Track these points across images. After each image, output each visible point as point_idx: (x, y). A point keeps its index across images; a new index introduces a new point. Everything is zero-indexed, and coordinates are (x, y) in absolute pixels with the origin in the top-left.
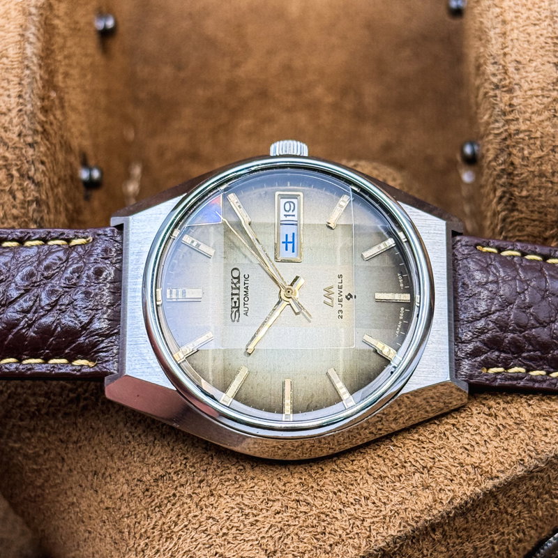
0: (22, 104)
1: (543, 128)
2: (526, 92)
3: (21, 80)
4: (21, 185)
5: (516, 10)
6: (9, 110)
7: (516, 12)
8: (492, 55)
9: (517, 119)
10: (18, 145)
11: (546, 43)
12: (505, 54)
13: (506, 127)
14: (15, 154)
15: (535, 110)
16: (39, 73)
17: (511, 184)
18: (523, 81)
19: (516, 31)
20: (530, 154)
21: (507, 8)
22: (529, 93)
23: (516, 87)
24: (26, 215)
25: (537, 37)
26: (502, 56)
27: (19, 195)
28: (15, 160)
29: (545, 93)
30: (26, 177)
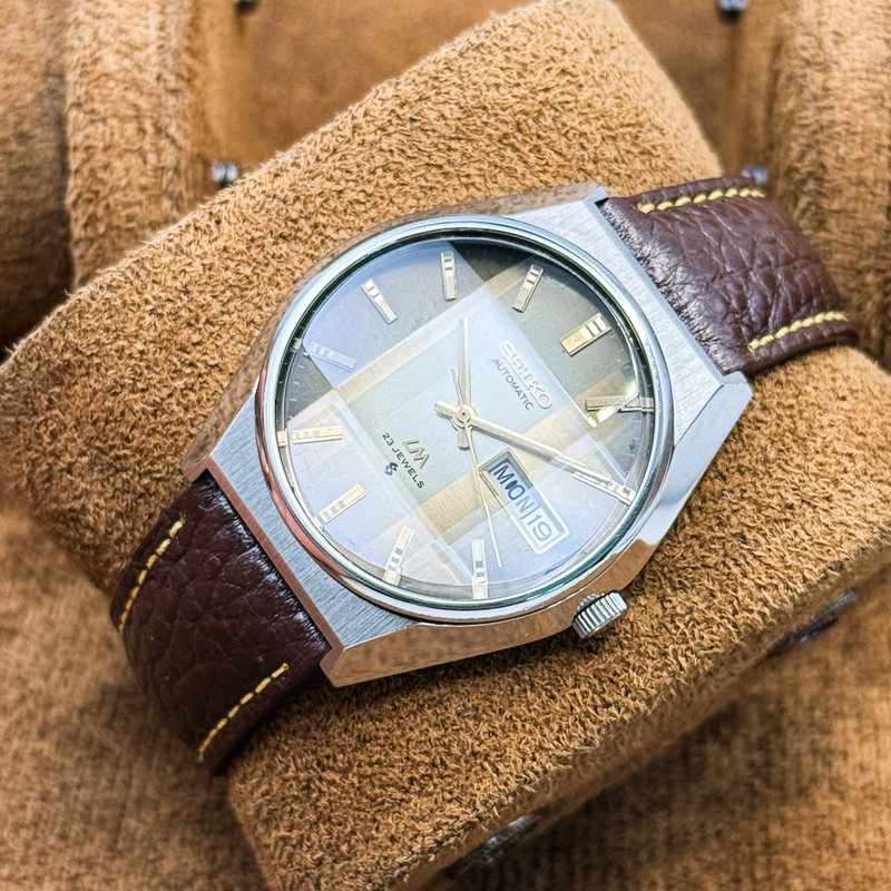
0: (163, 38)
3: (164, 7)
4: (154, 145)
6: (147, 45)
10: (155, 91)
14: (150, 103)
17: (820, 194)
24: (158, 185)
27: (152, 158)
30: (164, 134)
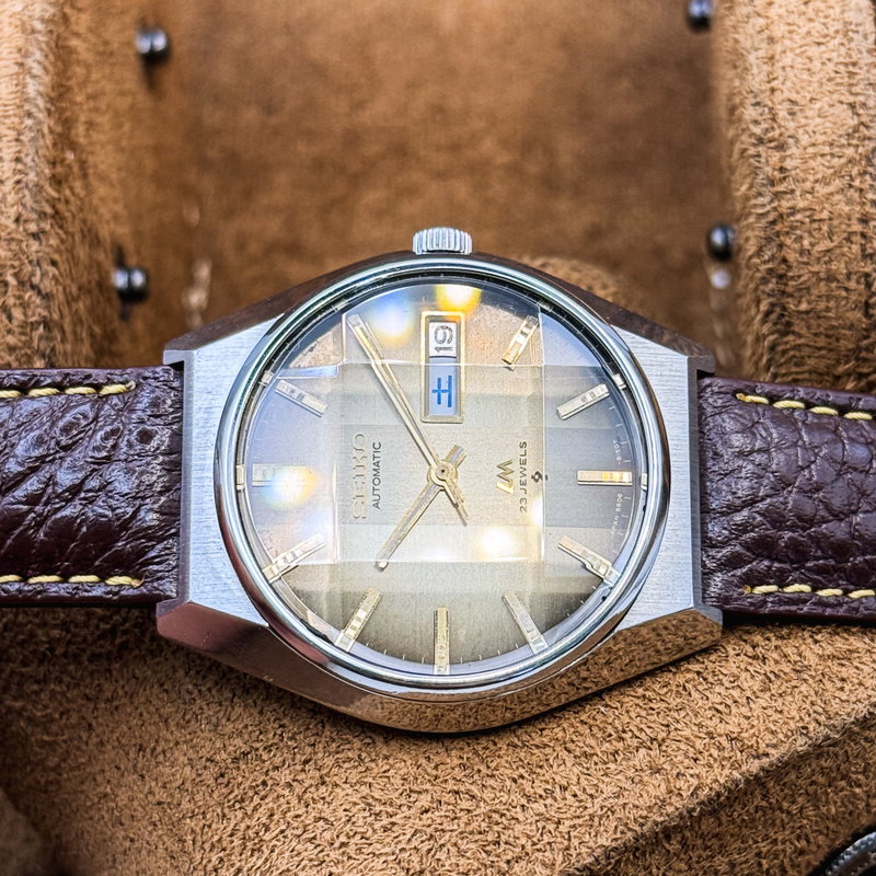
0: (20, 172)
1: (832, 205)
2: (805, 148)
3: (19, 134)
4: (19, 297)
5: (790, 21)
6: (2, 182)
7: (789, 24)
8: (752, 92)
9: (793, 191)
10: (14, 235)
11: (837, 72)
12: (773, 90)
13: (775, 204)
14: (10, 250)
15: (819, 176)
16: (47, 123)
17: (783, 292)
18: (801, 131)
19: (789, 54)
20: (812, 245)
21: (776, 18)
22: (811, 150)
23: (791, 141)
24: (28, 344)
25: (823, 64)
26: (768, 93)
27: (17, 314)
28: (11, 259)
29: (836, 150)
30: (28, 285)
